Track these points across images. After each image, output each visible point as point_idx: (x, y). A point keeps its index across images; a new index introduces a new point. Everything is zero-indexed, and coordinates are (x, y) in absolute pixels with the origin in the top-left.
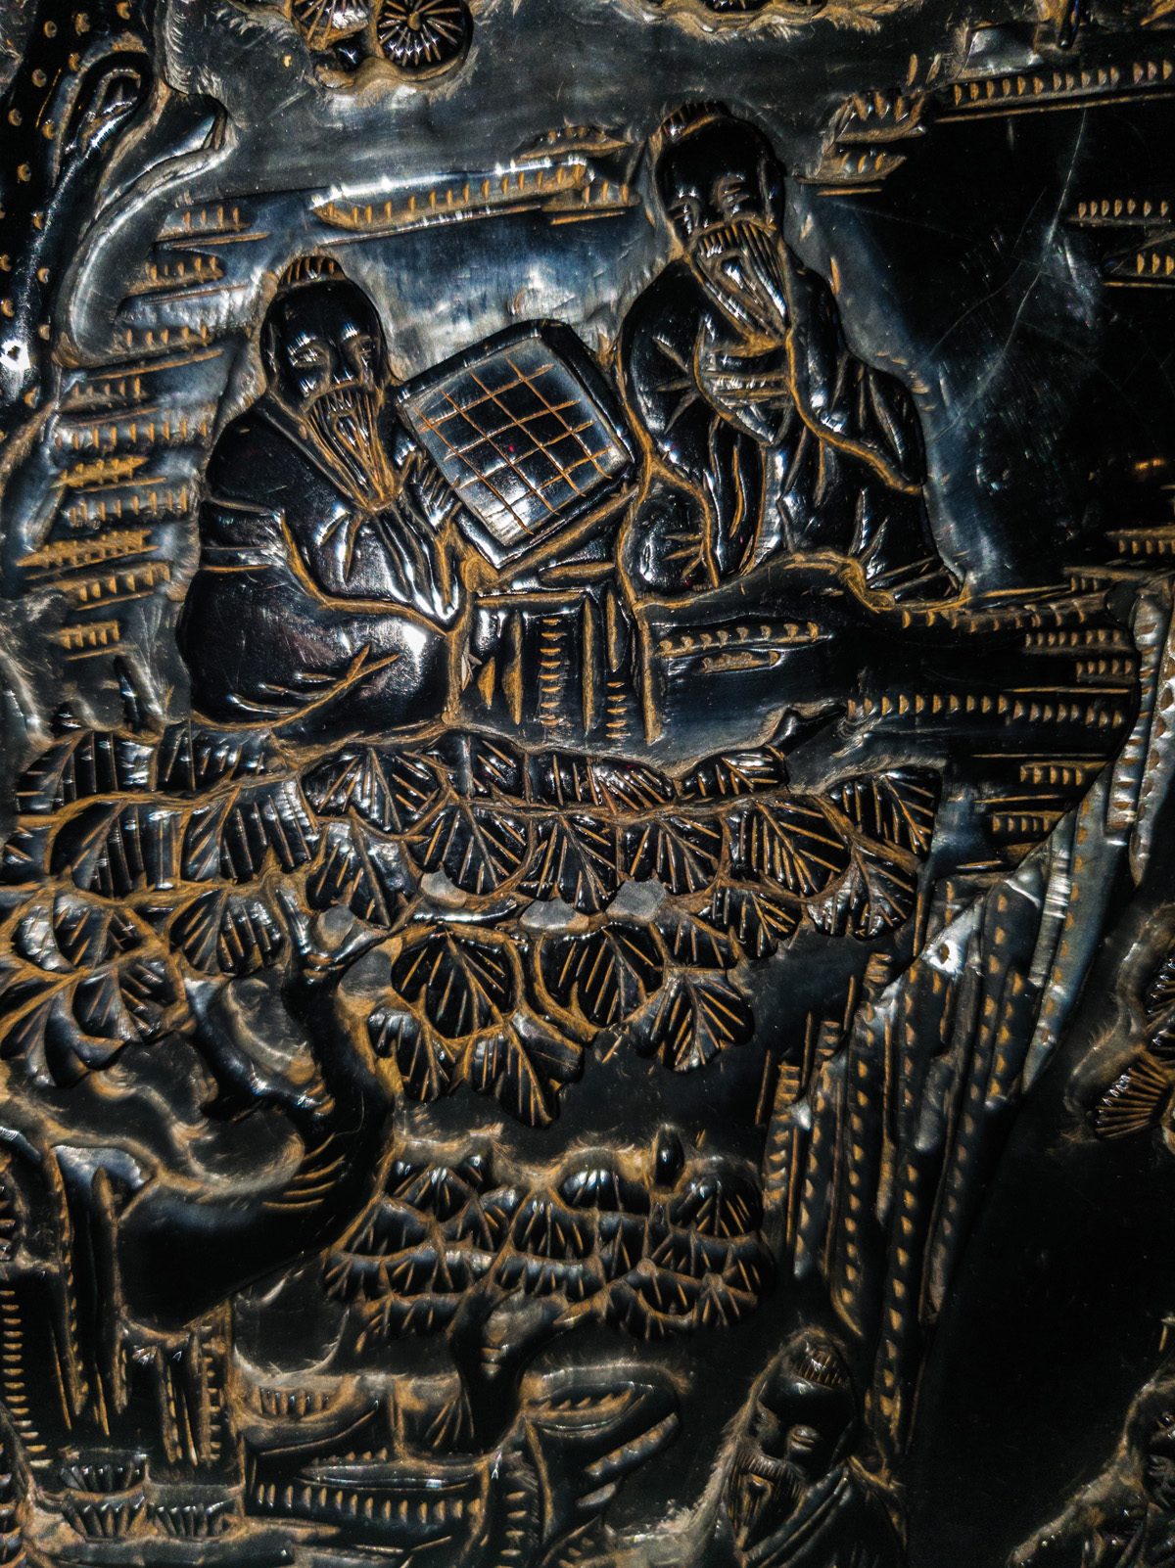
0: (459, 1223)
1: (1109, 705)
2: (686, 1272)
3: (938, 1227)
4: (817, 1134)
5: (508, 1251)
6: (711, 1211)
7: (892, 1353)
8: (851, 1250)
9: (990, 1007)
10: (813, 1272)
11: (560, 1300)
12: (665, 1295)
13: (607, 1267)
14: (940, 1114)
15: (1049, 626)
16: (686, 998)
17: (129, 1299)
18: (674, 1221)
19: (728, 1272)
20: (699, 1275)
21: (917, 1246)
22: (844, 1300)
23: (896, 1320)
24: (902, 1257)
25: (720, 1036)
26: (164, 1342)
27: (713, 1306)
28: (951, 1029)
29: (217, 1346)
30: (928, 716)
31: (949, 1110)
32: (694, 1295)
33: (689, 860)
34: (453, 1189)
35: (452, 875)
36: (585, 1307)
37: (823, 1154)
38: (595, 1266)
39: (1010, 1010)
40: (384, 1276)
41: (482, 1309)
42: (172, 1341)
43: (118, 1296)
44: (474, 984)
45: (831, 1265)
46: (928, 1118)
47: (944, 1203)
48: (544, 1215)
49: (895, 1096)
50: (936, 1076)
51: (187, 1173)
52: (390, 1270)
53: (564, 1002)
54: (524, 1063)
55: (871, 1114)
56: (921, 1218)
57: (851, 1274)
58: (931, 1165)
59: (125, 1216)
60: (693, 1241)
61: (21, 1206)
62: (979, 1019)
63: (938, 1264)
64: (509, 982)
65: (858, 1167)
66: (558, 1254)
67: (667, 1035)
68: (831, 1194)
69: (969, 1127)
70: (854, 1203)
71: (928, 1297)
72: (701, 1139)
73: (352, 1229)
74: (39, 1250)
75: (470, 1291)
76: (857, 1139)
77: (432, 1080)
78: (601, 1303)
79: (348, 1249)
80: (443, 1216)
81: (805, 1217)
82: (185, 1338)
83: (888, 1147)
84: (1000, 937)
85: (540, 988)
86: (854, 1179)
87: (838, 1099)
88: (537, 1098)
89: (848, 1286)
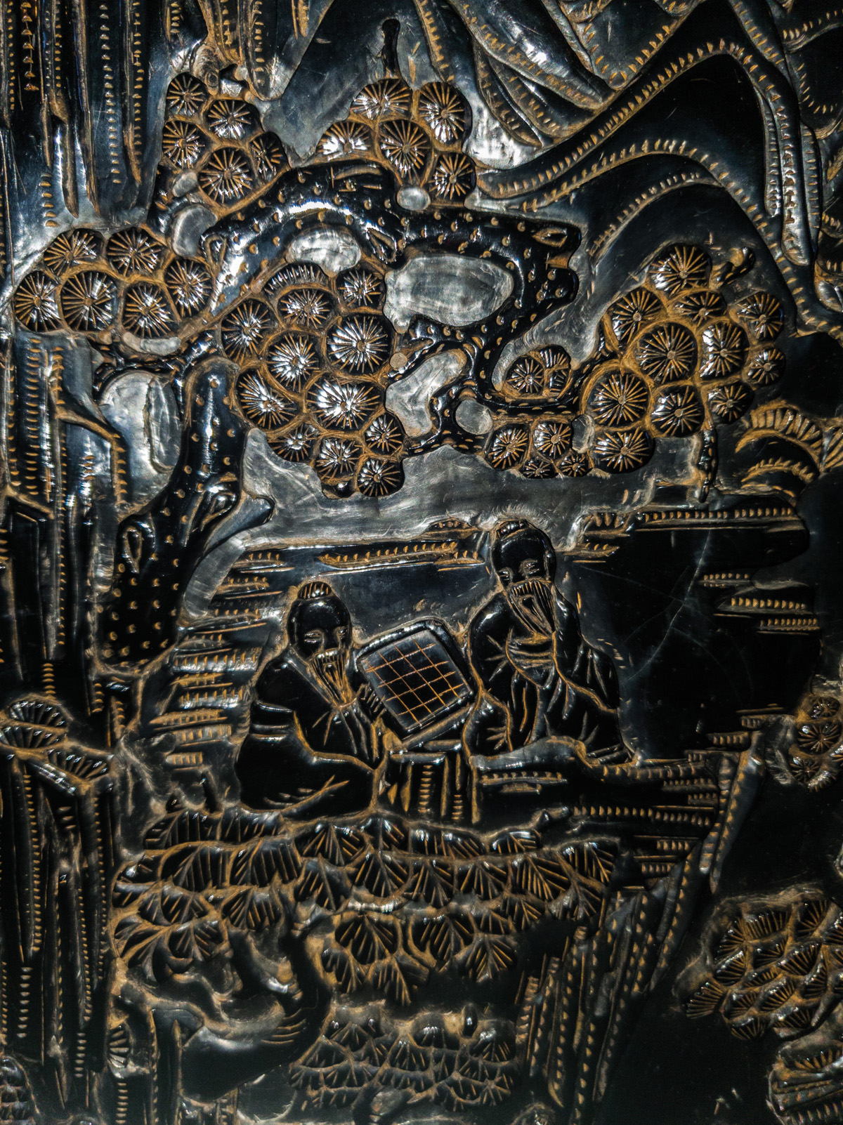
0: (362, 1052)
1: (703, 815)
2: (476, 1078)
3: (604, 1053)
4: (545, 1007)
5: (386, 1066)
6: (490, 1050)
7: (578, 1115)
8: (560, 1063)
9: (635, 949)
10: (539, 1074)
11: (411, 1090)
12: (465, 1090)
13: (436, 1074)
14: (608, 999)
15: (677, 776)
16: (483, 947)
17: (185, 1086)
18: (472, 1053)
19: (497, 1079)
20: (482, 1080)
21: (593, 1062)
22: (554, 1088)
23: (581, 1099)
24: (586, 1068)
25: (499, 965)
26: (202, 1108)
27: (489, 1097)
28: (615, 960)
29: (229, 1110)
30: (613, 817)
31: (612, 999)
32: (479, 1089)
33: (490, 882)
34: (361, 1036)
35: (369, 887)
36: (424, 1094)
37: (548, 1016)
38: (430, 1074)
39: (645, 950)
40: (322, 1078)
41: (371, 1093)
42: (207, 1107)
43: (180, 1084)
44: (377, 939)
45: (549, 1072)
46: (601, 1001)
47: (608, 1041)
48: (405, 1049)
49: (586, 989)
50: (607, 981)
51: (220, 1020)
52: (325, 1075)
53: (422, 949)
54: (400, 976)
55: (573, 1000)
56: (596, 1049)
57: (559, 1075)
58: (602, 1023)
59: (187, 1045)
60: (480, 1063)
61: (132, 1040)
62: (630, 954)
63: (603, 1071)
64: (395, 939)
65: (565, 1023)
66: (412, 1068)
67: (474, 965)
68: (551, 1037)
69: (622, 1005)
70: (562, 1040)
71: (598, 1088)
72: (487, 1010)
73: (307, 1053)
74: (139, 1061)
75: (365, 1085)
76: (565, 1009)
77: (353, 984)
78: (432, 1092)
79: (304, 1064)
80: (355, 1048)
81: (537, 1047)
82: (212, 1106)
83: (581, 1015)
84: (642, 916)
85: (411, 942)
86: (563, 1028)
87: (557, 991)
88: (405, 993)
89: (558, 1081)
